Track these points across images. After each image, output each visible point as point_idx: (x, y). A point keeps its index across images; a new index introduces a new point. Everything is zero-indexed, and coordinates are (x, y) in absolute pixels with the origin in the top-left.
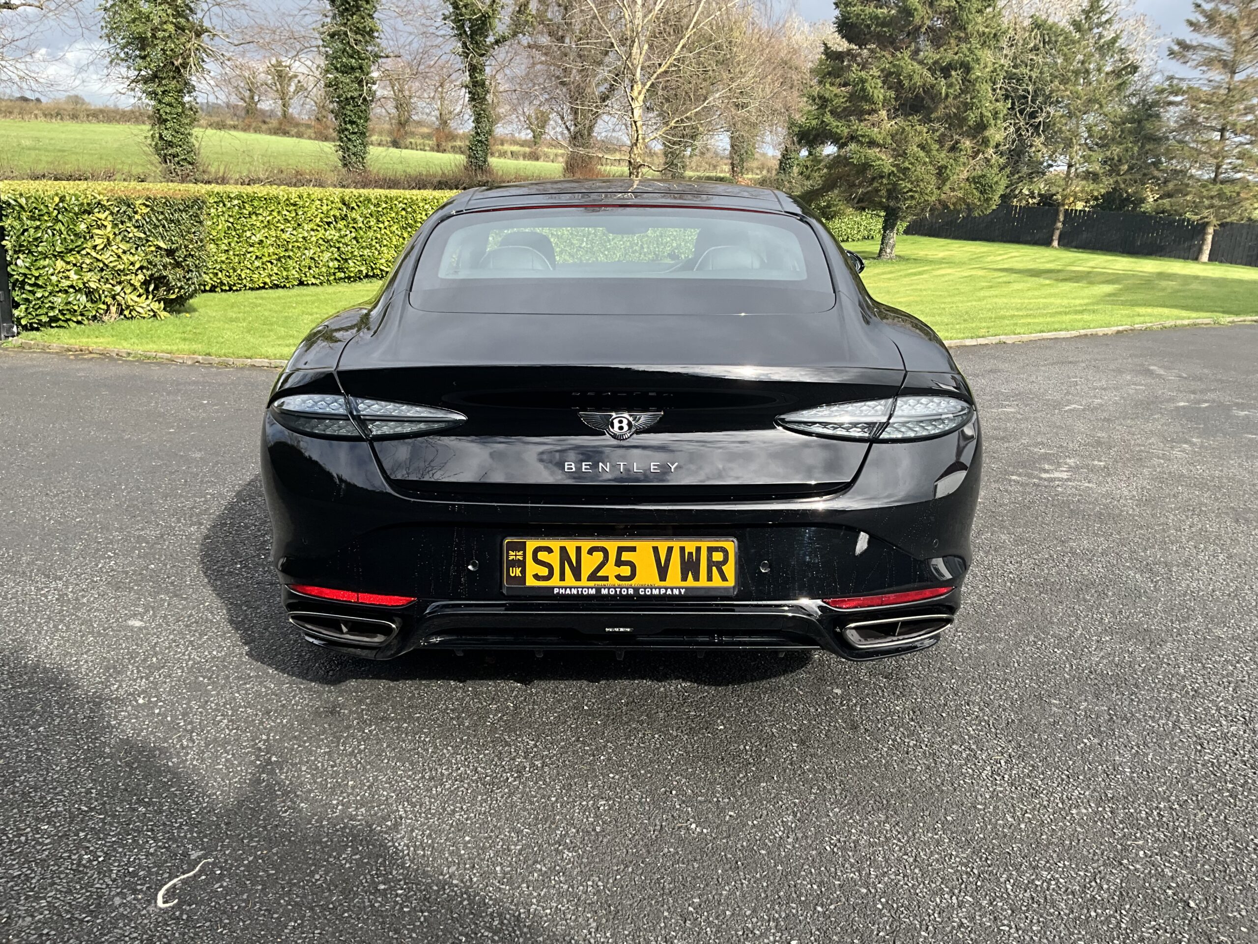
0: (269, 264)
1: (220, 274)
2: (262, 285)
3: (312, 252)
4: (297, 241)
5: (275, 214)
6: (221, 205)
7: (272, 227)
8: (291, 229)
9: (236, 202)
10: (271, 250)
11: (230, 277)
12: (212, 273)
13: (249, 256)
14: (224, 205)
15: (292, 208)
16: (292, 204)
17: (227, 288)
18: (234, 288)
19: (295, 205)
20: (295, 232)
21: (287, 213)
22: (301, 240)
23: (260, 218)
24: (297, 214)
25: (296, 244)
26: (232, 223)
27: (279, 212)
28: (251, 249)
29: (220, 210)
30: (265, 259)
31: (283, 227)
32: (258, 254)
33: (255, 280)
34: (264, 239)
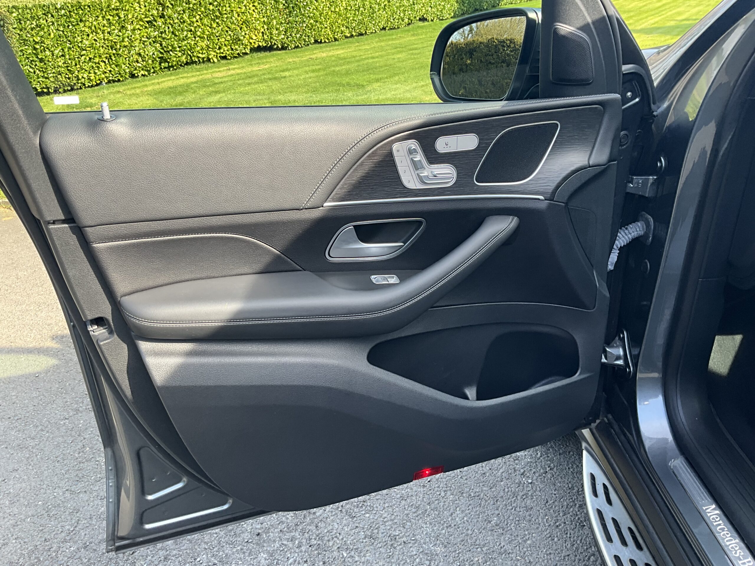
0: (102, 64)
1: (59, 76)
2: (98, 82)
3: (137, 49)
4: (123, 41)
5: (100, 18)
6: (50, 16)
7: (99, 31)
8: (116, 31)
9: (63, 12)
10: (102, 50)
11: (69, 78)
12: (53, 77)
13: (83, 58)
14: (52, 16)
15: (115, 12)
16: (113, 9)
17: (69, 88)
18: (75, 88)
19: (117, 10)
20: (120, 34)
21: (111, 18)
22: (126, 39)
23: (87, 24)
24: (120, 18)
25: (123, 44)
26: (63, 31)
27: (103, 17)
28: (84, 52)
29: (49, 20)
30: (97, 60)
31: (109, 30)
32: (90, 56)
33: (92, 78)
34: (93, 41)
